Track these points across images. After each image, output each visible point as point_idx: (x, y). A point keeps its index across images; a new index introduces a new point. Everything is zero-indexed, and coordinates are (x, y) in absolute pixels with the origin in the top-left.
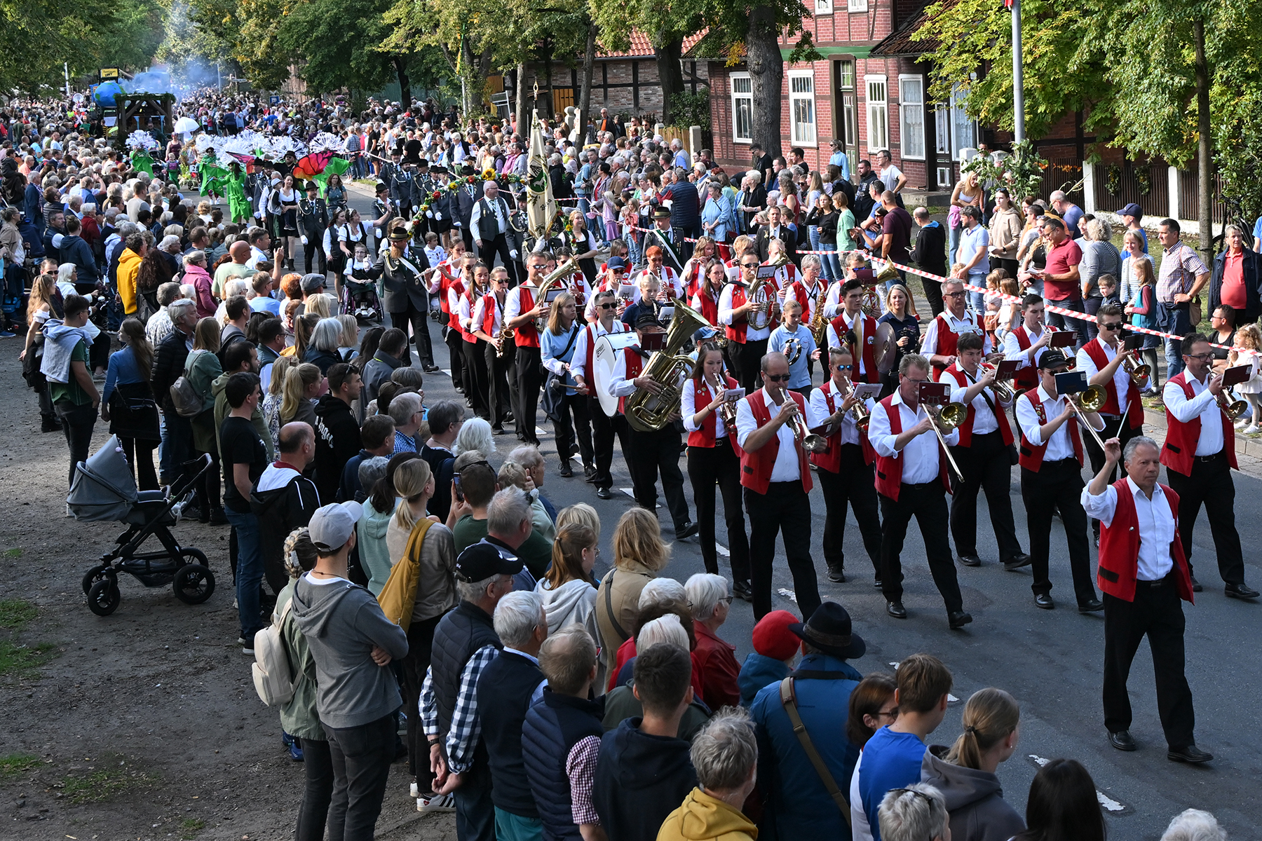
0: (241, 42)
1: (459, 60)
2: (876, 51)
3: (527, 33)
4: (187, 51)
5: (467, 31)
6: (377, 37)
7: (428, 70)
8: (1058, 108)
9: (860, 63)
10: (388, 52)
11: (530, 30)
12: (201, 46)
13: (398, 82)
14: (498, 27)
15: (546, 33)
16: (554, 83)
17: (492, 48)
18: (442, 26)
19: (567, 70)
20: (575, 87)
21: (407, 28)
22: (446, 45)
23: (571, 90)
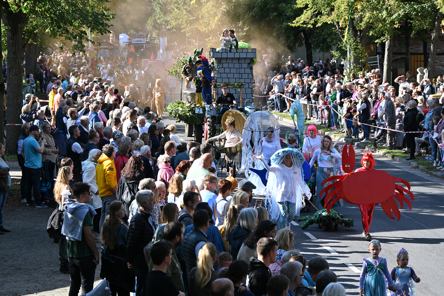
0: (202, 17)
1: (346, 33)
3: (394, 17)
4: (167, 22)
5: (353, 14)
6: (292, 17)
7: (324, 40)
10: (299, 27)
11: (396, 15)
12: (177, 19)
13: (304, 48)
14: (375, 13)
15: (407, 16)
16: (411, 51)
17: (370, 26)
18: (336, 10)
19: (421, 42)
20: (426, 54)
21: (312, 10)
22: (338, 23)
23: (423, 56)
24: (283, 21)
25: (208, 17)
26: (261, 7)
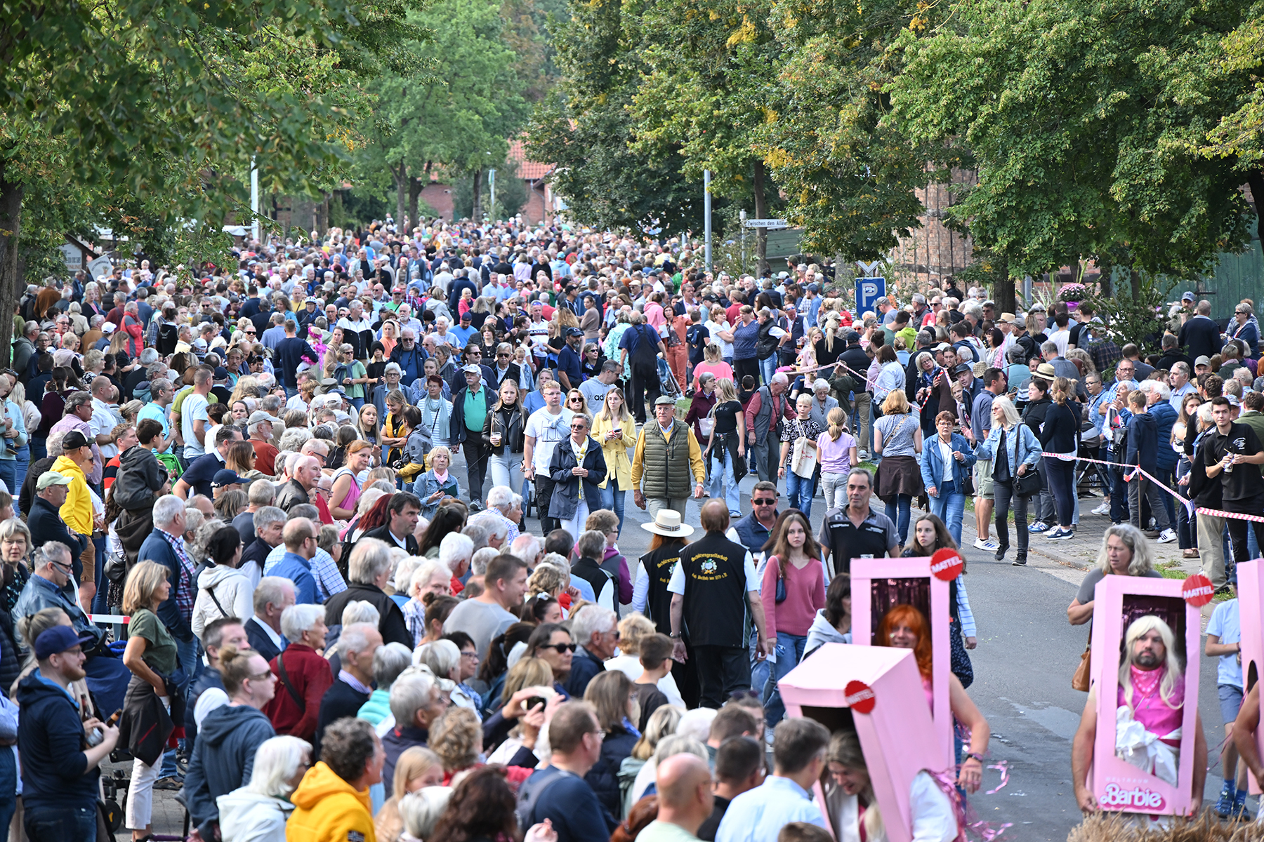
24: (1159, 128)
25: (807, 109)
26: (1053, 62)
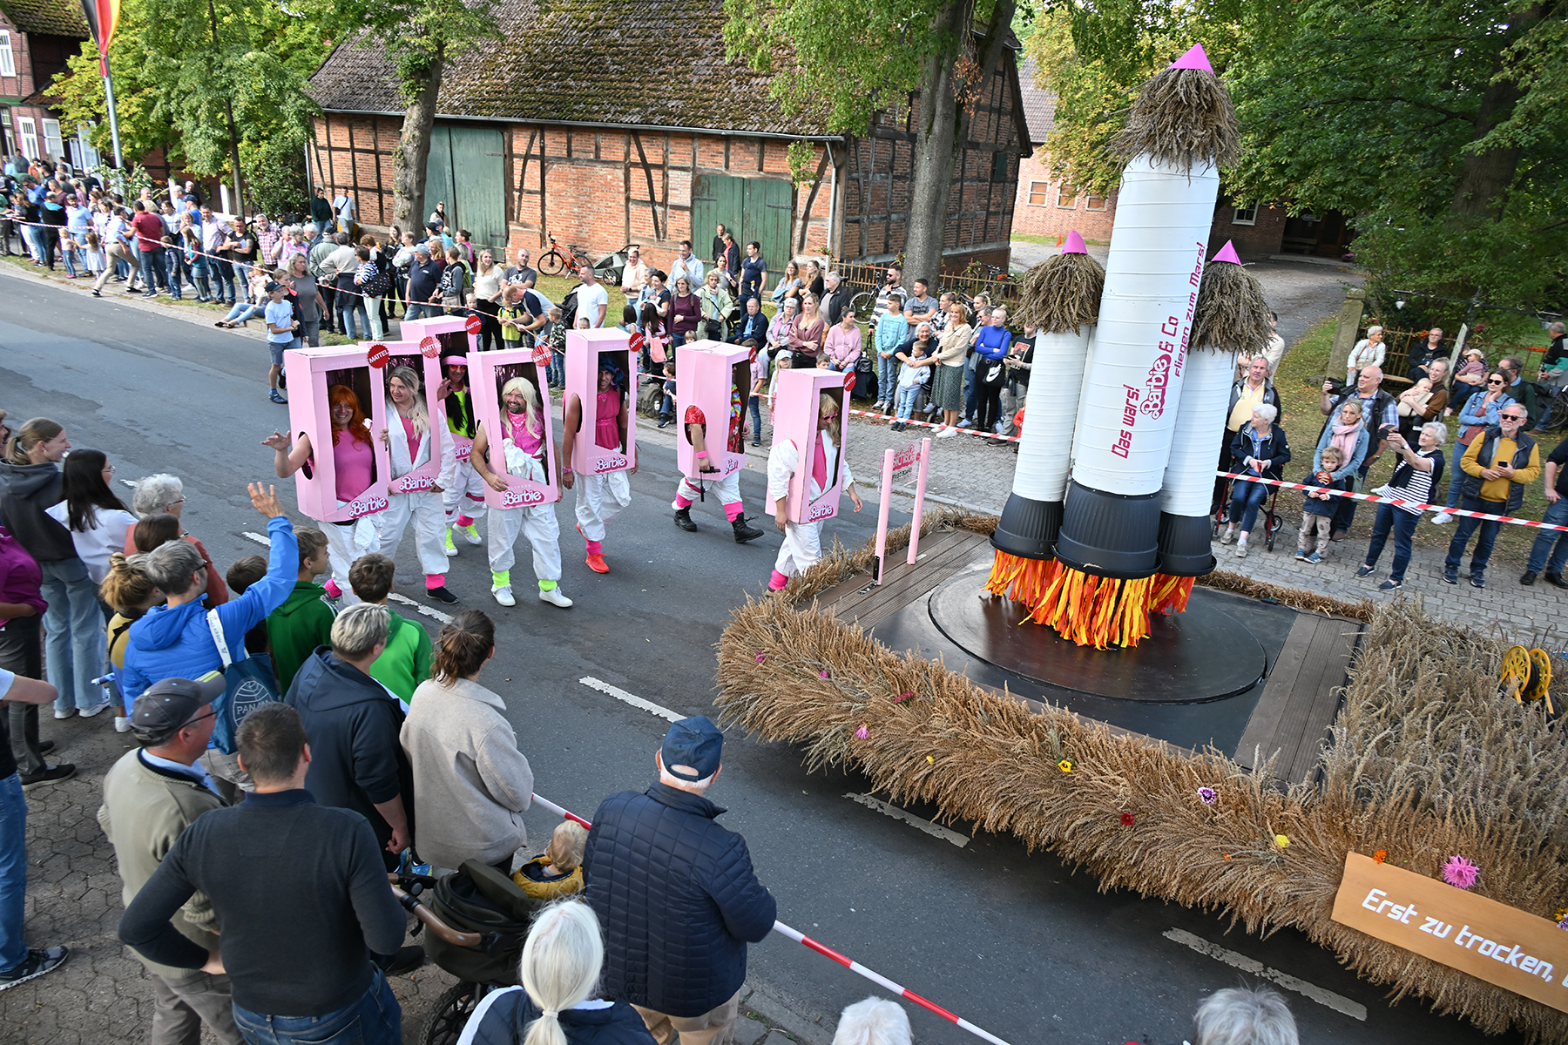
2: (24, 102)
8: (149, 146)
9: (14, 109)
